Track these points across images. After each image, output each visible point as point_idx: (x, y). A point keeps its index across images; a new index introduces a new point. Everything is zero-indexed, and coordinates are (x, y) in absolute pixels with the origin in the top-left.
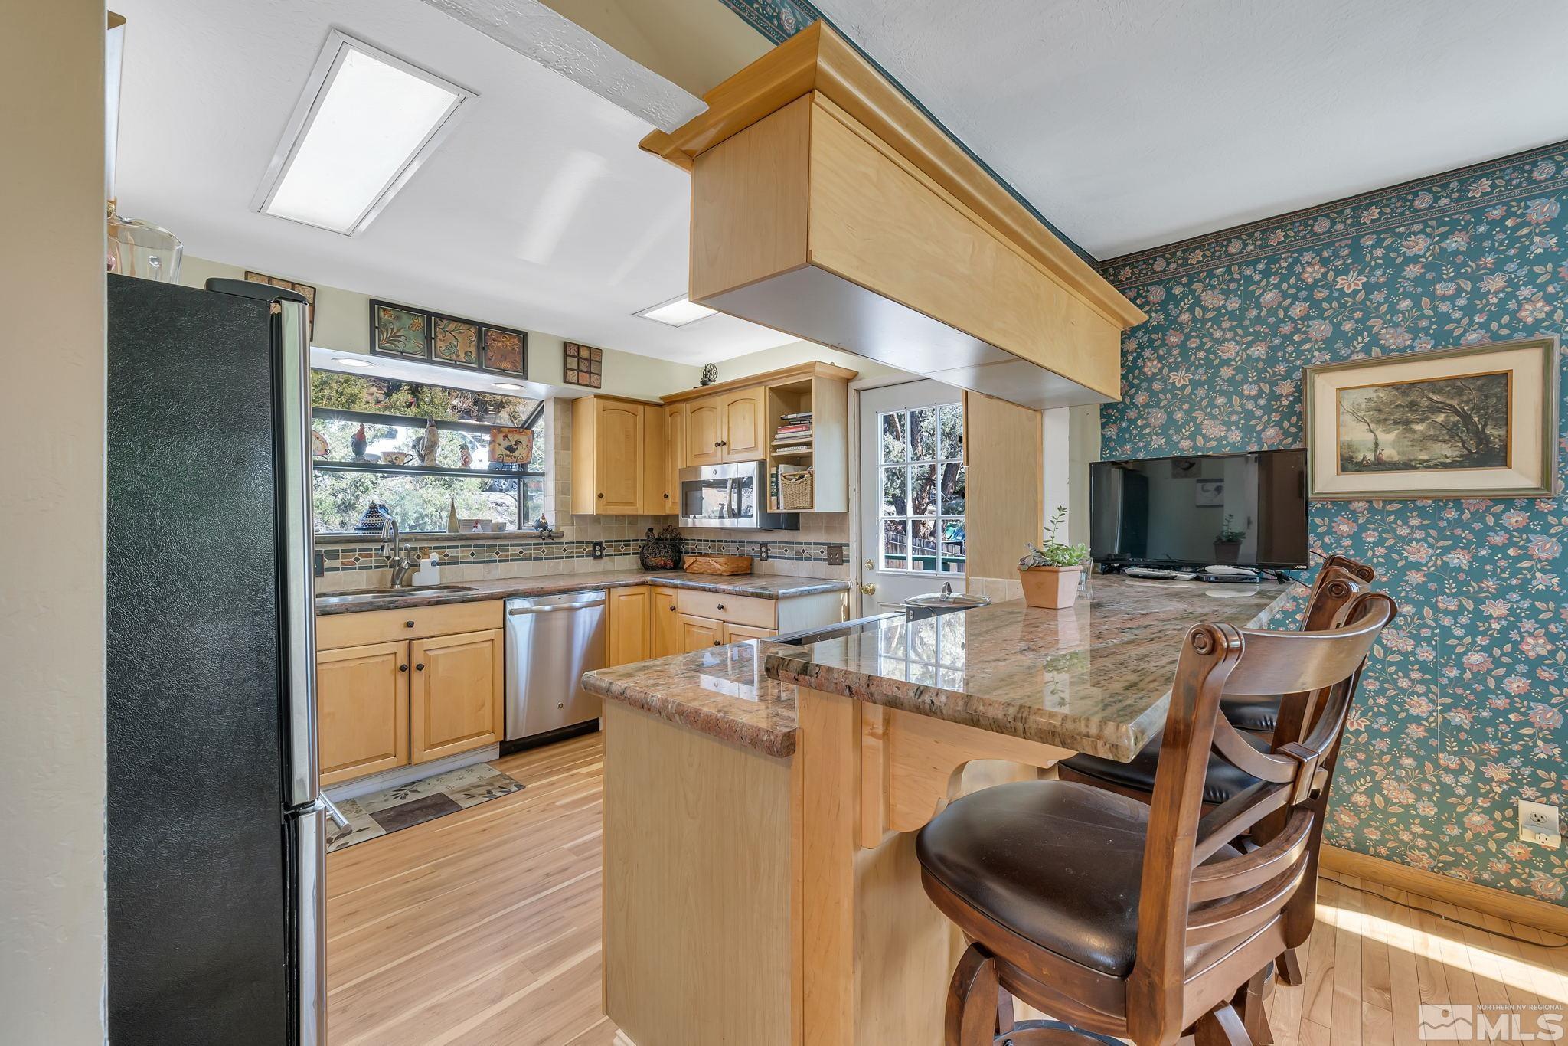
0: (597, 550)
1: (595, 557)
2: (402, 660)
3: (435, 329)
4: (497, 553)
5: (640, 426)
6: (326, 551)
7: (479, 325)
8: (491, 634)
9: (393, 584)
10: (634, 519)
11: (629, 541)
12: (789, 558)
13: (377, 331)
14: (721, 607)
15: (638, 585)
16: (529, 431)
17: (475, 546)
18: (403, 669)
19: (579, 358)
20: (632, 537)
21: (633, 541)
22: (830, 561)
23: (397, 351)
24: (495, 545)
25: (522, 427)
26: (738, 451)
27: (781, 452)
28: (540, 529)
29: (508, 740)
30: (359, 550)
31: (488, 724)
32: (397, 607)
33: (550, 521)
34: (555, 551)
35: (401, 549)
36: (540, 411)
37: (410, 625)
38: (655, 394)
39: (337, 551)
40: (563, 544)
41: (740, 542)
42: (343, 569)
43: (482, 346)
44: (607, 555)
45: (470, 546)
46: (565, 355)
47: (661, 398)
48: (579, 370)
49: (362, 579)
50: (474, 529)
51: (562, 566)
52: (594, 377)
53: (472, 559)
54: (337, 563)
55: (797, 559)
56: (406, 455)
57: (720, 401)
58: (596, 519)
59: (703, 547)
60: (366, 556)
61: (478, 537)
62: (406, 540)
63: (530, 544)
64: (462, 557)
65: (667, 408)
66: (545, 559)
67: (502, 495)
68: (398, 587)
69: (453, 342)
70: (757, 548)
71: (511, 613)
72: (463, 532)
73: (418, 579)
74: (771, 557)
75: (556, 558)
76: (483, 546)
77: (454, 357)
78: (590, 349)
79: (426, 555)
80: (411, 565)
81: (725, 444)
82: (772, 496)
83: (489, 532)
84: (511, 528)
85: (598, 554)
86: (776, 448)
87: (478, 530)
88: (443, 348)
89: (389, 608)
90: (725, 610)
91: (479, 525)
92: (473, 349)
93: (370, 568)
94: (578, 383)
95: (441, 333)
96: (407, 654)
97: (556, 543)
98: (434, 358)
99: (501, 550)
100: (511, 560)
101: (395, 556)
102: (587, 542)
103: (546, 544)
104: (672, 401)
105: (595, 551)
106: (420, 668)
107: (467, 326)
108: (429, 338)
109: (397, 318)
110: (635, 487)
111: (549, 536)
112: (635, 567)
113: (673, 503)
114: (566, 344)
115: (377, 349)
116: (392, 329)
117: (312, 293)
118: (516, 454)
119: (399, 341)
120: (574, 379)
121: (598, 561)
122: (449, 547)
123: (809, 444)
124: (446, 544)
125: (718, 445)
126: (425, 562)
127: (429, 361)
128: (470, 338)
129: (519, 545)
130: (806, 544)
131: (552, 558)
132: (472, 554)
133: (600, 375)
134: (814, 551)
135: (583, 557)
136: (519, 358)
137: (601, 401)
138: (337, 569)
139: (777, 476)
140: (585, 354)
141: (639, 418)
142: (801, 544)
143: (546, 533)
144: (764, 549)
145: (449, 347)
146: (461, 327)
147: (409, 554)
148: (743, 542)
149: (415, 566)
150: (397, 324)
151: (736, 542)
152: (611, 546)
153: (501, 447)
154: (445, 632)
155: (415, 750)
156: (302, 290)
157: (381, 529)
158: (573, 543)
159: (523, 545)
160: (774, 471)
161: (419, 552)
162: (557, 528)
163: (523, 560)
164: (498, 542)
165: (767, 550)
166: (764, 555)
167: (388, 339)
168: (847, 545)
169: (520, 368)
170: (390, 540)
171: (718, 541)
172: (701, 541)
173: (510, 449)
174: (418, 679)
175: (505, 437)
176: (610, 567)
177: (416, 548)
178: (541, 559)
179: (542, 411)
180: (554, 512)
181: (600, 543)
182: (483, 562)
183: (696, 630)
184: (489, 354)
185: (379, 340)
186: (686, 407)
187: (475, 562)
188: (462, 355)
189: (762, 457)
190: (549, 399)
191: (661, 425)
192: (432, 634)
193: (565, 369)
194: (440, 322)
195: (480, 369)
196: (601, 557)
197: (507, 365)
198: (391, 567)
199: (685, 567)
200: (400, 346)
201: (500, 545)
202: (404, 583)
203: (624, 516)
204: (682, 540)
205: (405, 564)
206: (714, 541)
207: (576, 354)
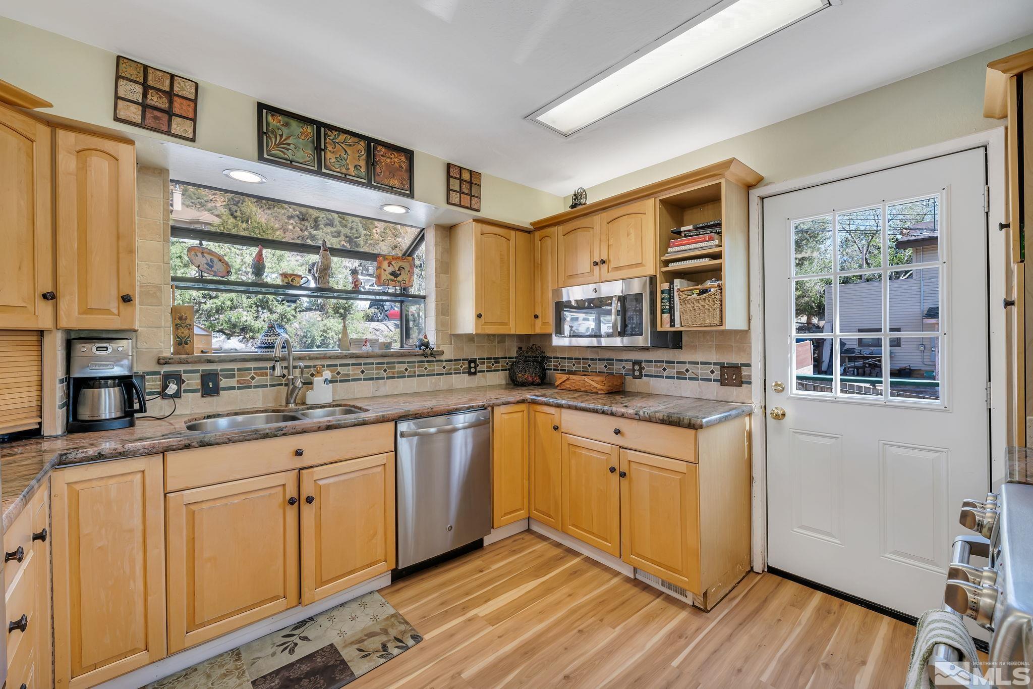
0: (471, 367)
1: (470, 374)
2: (291, 492)
3: (325, 139)
4: (385, 371)
5: (512, 250)
6: (222, 370)
7: (369, 140)
8: (382, 459)
9: (288, 403)
10: (502, 338)
11: (498, 358)
12: (667, 377)
13: (265, 137)
14: (617, 432)
15: (518, 402)
16: (410, 258)
17: (365, 364)
18: (292, 502)
19: (461, 180)
20: (500, 355)
21: (502, 358)
22: (723, 382)
23: (286, 160)
24: (383, 363)
25: (404, 255)
26: (618, 268)
27: (673, 267)
28: (423, 348)
29: (400, 567)
30: (255, 369)
31: (380, 553)
32: (284, 434)
33: (432, 340)
34: (436, 368)
35: (295, 367)
36: (420, 238)
37: (299, 453)
38: (525, 220)
39: (233, 370)
40: (442, 361)
41: (608, 360)
42: (239, 388)
43: (371, 163)
44: (480, 372)
45: (360, 364)
46: (449, 176)
47: (531, 224)
48: (461, 192)
49: (258, 398)
50: (364, 348)
51: (443, 382)
52: (474, 200)
53: (362, 376)
54: (233, 382)
55: (678, 378)
56: (301, 277)
57: (598, 220)
58: (470, 338)
59: (566, 364)
60: (262, 375)
61: (368, 356)
62: (300, 359)
63: (414, 362)
64: (353, 375)
65: (537, 235)
66: (428, 375)
67: (378, 323)
68: (292, 406)
69: (343, 154)
70: (629, 366)
71: (402, 435)
72: (354, 350)
73: (312, 397)
74: (646, 376)
75: (437, 375)
76: (372, 364)
77: (344, 171)
78: (471, 172)
79: (319, 373)
80: (304, 384)
81: (603, 262)
82: (663, 312)
83: (377, 351)
84: (396, 346)
85: (473, 370)
86: (666, 263)
87: (367, 349)
88: (333, 160)
89: (276, 436)
90: (623, 435)
91: (368, 344)
92: (362, 163)
93: (266, 386)
94: (460, 206)
95: (331, 144)
96: (296, 485)
97: (437, 361)
98: (324, 170)
99: (389, 368)
100: (398, 377)
101: (289, 375)
102: (463, 360)
103: (428, 361)
104: (542, 226)
105: (470, 367)
106: (310, 500)
107: (356, 140)
108: (319, 149)
109: (286, 125)
110: (508, 308)
111: (432, 354)
112: (504, 382)
113: (544, 323)
114: (449, 166)
115: (265, 156)
116: (281, 136)
117: (194, 88)
118: (399, 278)
119: (288, 149)
120: (457, 201)
121: (473, 377)
122: (341, 365)
123: (717, 256)
124: (338, 362)
125: (596, 264)
126: (317, 380)
127: (318, 173)
128: (359, 151)
129: (404, 363)
130: (690, 363)
131: (433, 375)
132: (363, 372)
133: (479, 198)
134: (702, 371)
135: (460, 373)
136: (406, 176)
137: (479, 225)
138: (233, 388)
139: (670, 292)
140: (466, 176)
141: (512, 243)
142: (685, 363)
143: (428, 351)
144: (637, 367)
145: (339, 159)
146: (351, 140)
147: (302, 373)
148: (613, 360)
149: (308, 383)
150: (286, 131)
151: (604, 360)
152: (483, 363)
153: (387, 273)
154: (336, 459)
155: (305, 589)
156: (182, 84)
157: (273, 347)
158: (451, 361)
159: (408, 362)
160: (666, 286)
161: (312, 371)
162: (438, 346)
163: (409, 376)
164: (386, 360)
165: (641, 369)
166: (637, 373)
167: (277, 145)
168: (749, 365)
169: (407, 186)
170: (283, 359)
171: (583, 359)
172: (564, 358)
173: (394, 274)
174: (308, 511)
175: (390, 264)
176: (483, 383)
177: (309, 367)
178: (424, 375)
179: (422, 238)
180: (434, 332)
181: (474, 361)
182: (371, 379)
183: (584, 452)
184: (378, 170)
185: (267, 146)
186: (560, 229)
187: (365, 379)
188: (352, 169)
189: (652, 273)
190: (429, 226)
191: (531, 250)
192: (323, 462)
193: (449, 190)
194: (329, 133)
195: (369, 185)
196: (475, 373)
197: (395, 182)
198: (286, 385)
199: (557, 384)
200: (289, 155)
201: (387, 363)
202: (298, 401)
203: (494, 335)
204: (544, 357)
205: (298, 383)
206: (579, 359)
207: (458, 176)
